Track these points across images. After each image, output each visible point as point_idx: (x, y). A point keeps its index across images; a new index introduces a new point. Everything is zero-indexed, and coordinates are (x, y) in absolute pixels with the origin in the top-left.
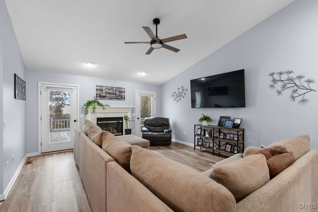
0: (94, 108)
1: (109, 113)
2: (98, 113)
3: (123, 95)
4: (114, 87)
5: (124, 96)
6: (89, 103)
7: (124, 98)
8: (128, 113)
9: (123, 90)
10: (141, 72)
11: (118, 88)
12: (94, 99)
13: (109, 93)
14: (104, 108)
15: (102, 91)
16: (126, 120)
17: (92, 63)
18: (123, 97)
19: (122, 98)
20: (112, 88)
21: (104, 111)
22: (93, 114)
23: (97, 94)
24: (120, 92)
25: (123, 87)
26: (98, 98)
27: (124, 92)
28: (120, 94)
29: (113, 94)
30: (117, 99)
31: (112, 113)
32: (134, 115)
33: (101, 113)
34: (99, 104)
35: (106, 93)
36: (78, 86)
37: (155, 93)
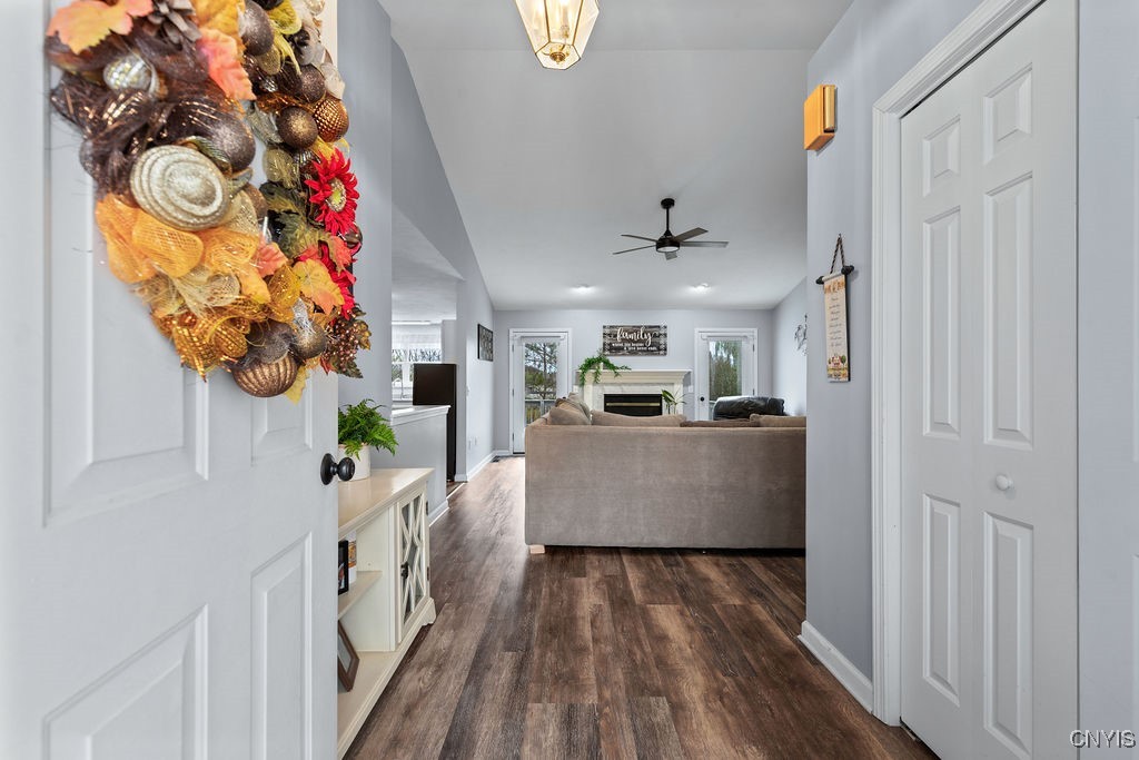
0: (597, 374)
1: (630, 384)
2: (606, 384)
3: (662, 342)
4: (639, 327)
5: (665, 344)
6: (590, 364)
7: (665, 350)
8: (676, 386)
9: (662, 332)
10: (695, 286)
11: (650, 327)
12: (596, 356)
13: (631, 341)
14: (617, 374)
15: (615, 336)
16: (667, 400)
17: (587, 286)
18: (662, 347)
19: (659, 350)
20: (635, 329)
21: (619, 380)
22: (597, 387)
23: (604, 344)
24: (655, 336)
25: (662, 324)
26: (607, 353)
27: (665, 335)
28: (656, 340)
29: (639, 341)
30: (648, 352)
31: (636, 384)
32: (690, 389)
33: (612, 384)
34: (608, 365)
35: (624, 340)
36: (570, 330)
37: (756, 330)
